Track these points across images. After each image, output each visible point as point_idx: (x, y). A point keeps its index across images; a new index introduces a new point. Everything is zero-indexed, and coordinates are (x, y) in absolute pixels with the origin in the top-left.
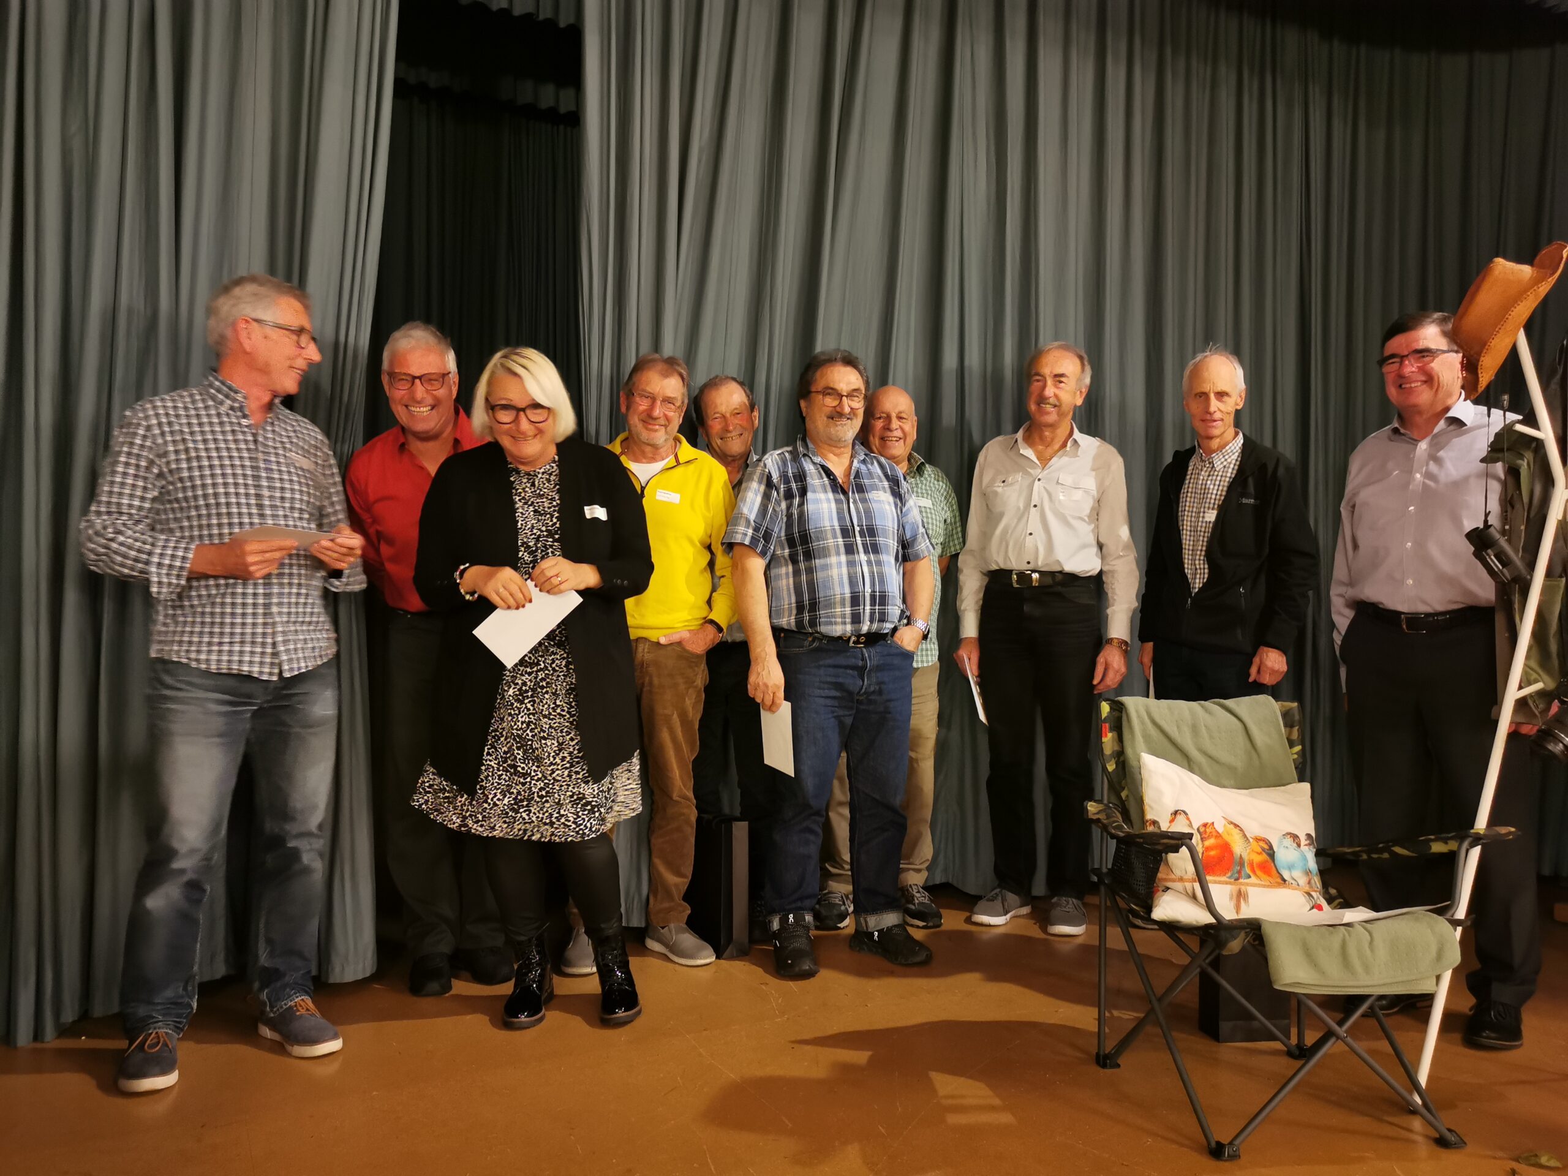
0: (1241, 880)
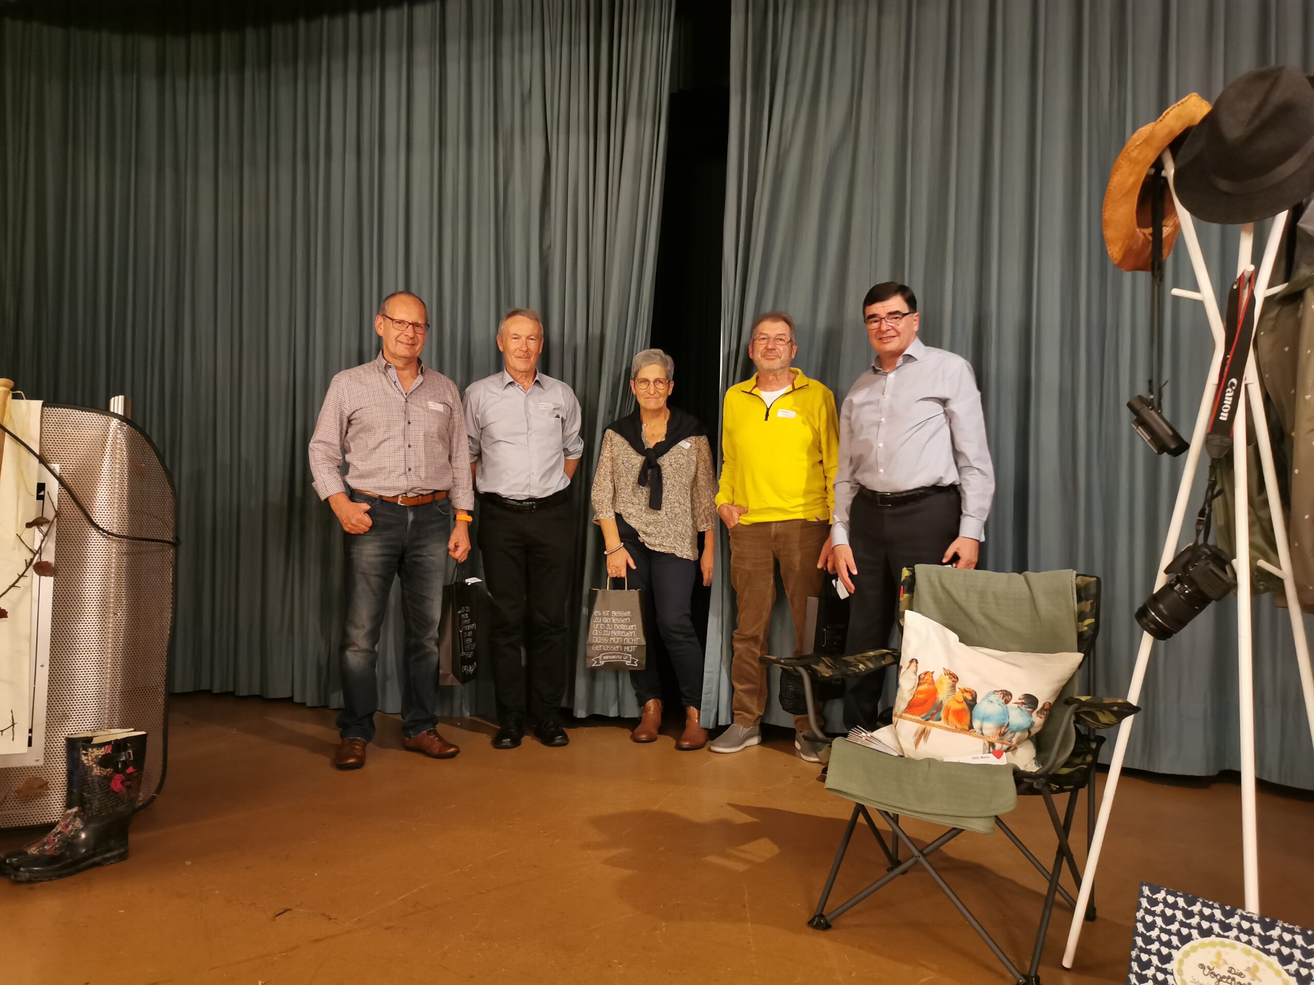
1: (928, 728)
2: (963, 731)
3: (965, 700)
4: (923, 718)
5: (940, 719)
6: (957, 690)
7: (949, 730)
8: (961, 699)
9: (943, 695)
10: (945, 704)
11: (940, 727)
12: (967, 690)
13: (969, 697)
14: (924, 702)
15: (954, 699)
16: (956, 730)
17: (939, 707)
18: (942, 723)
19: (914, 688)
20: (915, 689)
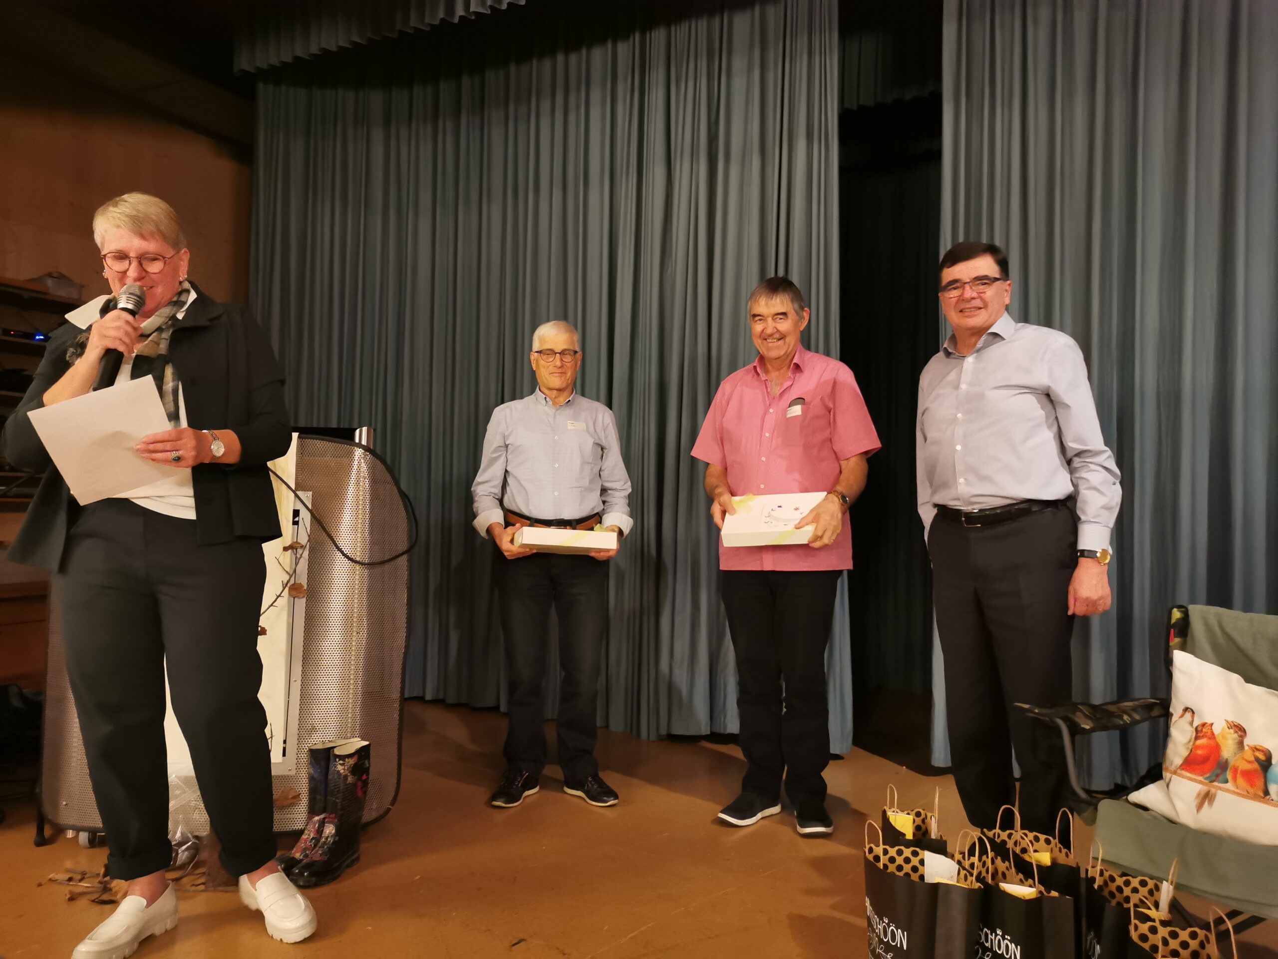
0: (1216, 784)
1: (1213, 790)
2: (1255, 797)
3: (1257, 759)
4: (1206, 779)
5: (1226, 781)
6: (1246, 748)
7: (1238, 794)
8: (1253, 759)
9: (1228, 751)
10: (1232, 763)
11: (1228, 791)
12: (1258, 747)
13: (1262, 757)
14: (1205, 759)
15: (1244, 759)
16: (1247, 796)
17: (1224, 766)
18: (1229, 786)
19: (1190, 741)
20: (1191, 743)
